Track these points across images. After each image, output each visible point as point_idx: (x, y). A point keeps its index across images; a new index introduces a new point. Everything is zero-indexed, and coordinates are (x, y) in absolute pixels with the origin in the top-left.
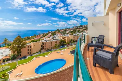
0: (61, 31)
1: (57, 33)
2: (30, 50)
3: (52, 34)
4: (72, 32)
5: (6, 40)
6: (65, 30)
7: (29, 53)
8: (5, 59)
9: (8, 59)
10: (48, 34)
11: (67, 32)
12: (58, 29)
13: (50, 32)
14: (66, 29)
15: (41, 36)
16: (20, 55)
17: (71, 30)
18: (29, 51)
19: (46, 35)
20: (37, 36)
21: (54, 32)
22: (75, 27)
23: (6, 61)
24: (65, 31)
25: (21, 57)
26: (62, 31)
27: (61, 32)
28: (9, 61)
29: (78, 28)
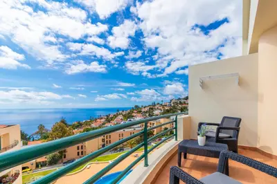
0: (143, 110)
1: (134, 114)
2: (82, 148)
3: (124, 116)
4: (168, 111)
5: (41, 127)
6: (152, 107)
7: (80, 153)
8: (40, 163)
9: (43, 162)
10: (116, 116)
11: (156, 112)
12: (136, 107)
13: (121, 112)
14: (154, 105)
15: (103, 120)
16: (65, 157)
17: (166, 108)
18: (80, 151)
19: (112, 119)
20: (96, 119)
21: (129, 113)
22: (174, 101)
23: (42, 166)
24: (152, 109)
25: (65, 160)
26: (146, 109)
27: (144, 112)
28: (46, 168)
29: (181, 103)
